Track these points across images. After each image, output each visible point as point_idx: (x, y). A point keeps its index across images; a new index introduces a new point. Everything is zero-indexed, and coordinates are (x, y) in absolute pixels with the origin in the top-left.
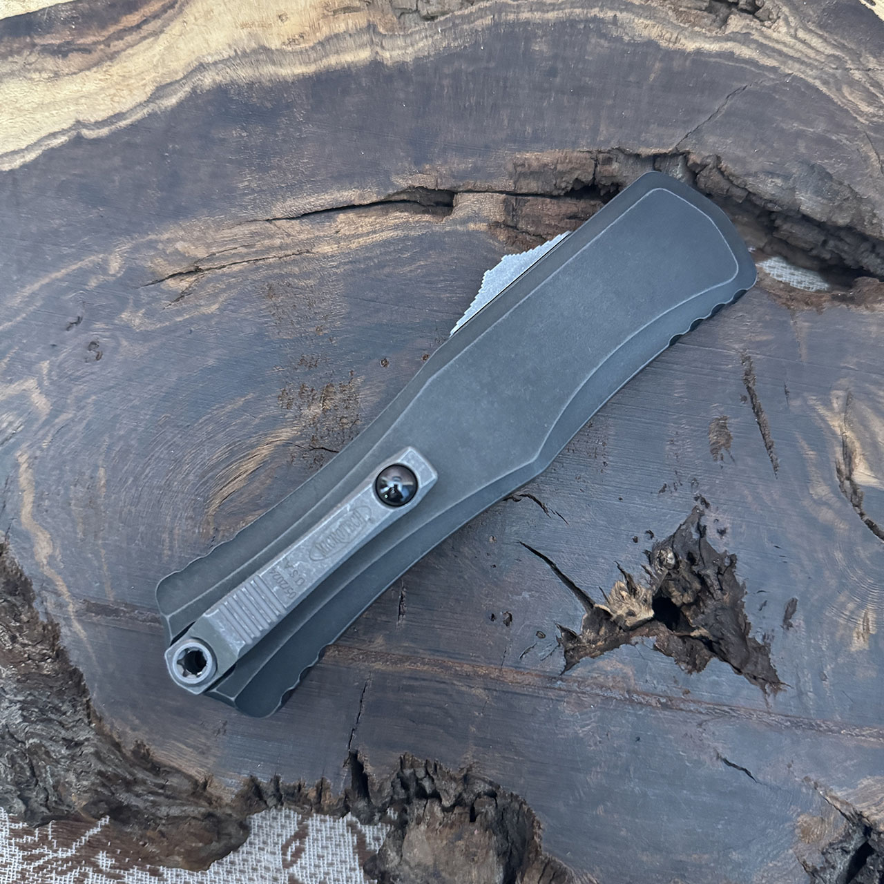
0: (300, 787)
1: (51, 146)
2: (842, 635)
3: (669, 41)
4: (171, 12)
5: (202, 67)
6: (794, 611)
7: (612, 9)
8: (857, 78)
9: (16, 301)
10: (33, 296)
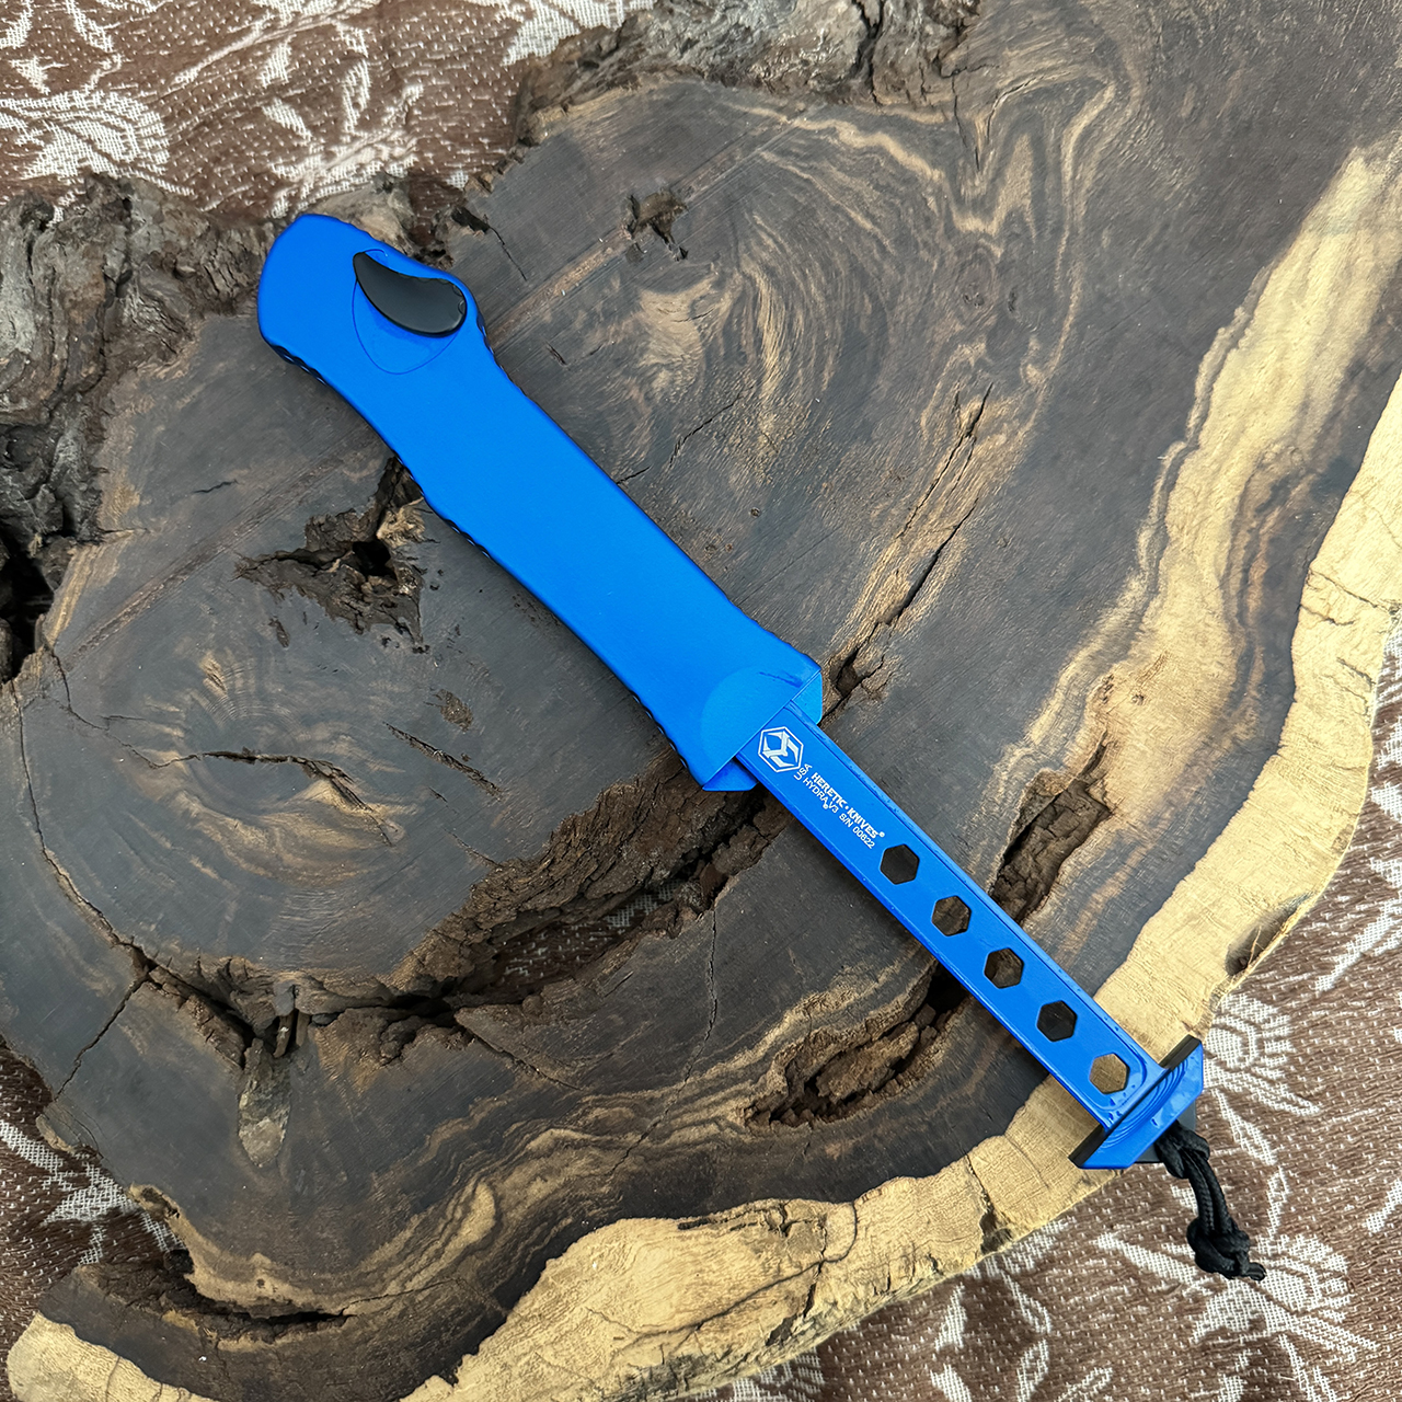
0: (501, 173)
1: (1195, 407)
2: (226, 655)
3: (813, 1004)
4: (1235, 610)
5: (1153, 590)
6: (279, 638)
7: (886, 985)
8: (630, 1134)
9: (1077, 271)
10: (1067, 287)
